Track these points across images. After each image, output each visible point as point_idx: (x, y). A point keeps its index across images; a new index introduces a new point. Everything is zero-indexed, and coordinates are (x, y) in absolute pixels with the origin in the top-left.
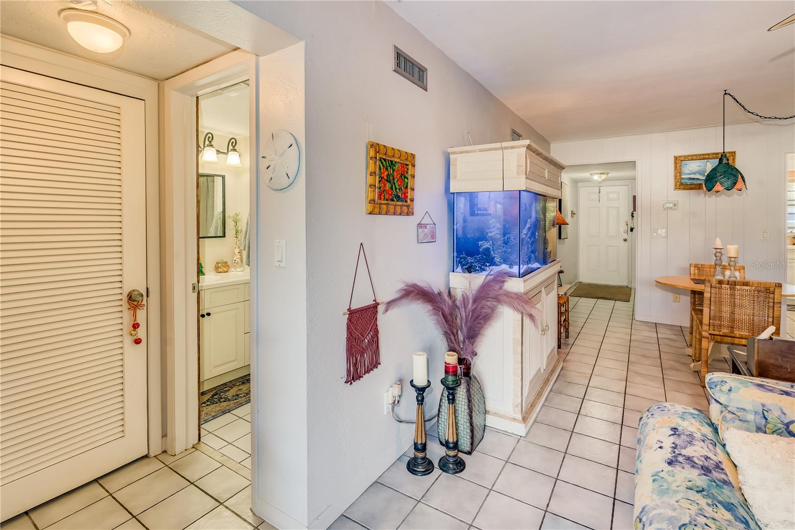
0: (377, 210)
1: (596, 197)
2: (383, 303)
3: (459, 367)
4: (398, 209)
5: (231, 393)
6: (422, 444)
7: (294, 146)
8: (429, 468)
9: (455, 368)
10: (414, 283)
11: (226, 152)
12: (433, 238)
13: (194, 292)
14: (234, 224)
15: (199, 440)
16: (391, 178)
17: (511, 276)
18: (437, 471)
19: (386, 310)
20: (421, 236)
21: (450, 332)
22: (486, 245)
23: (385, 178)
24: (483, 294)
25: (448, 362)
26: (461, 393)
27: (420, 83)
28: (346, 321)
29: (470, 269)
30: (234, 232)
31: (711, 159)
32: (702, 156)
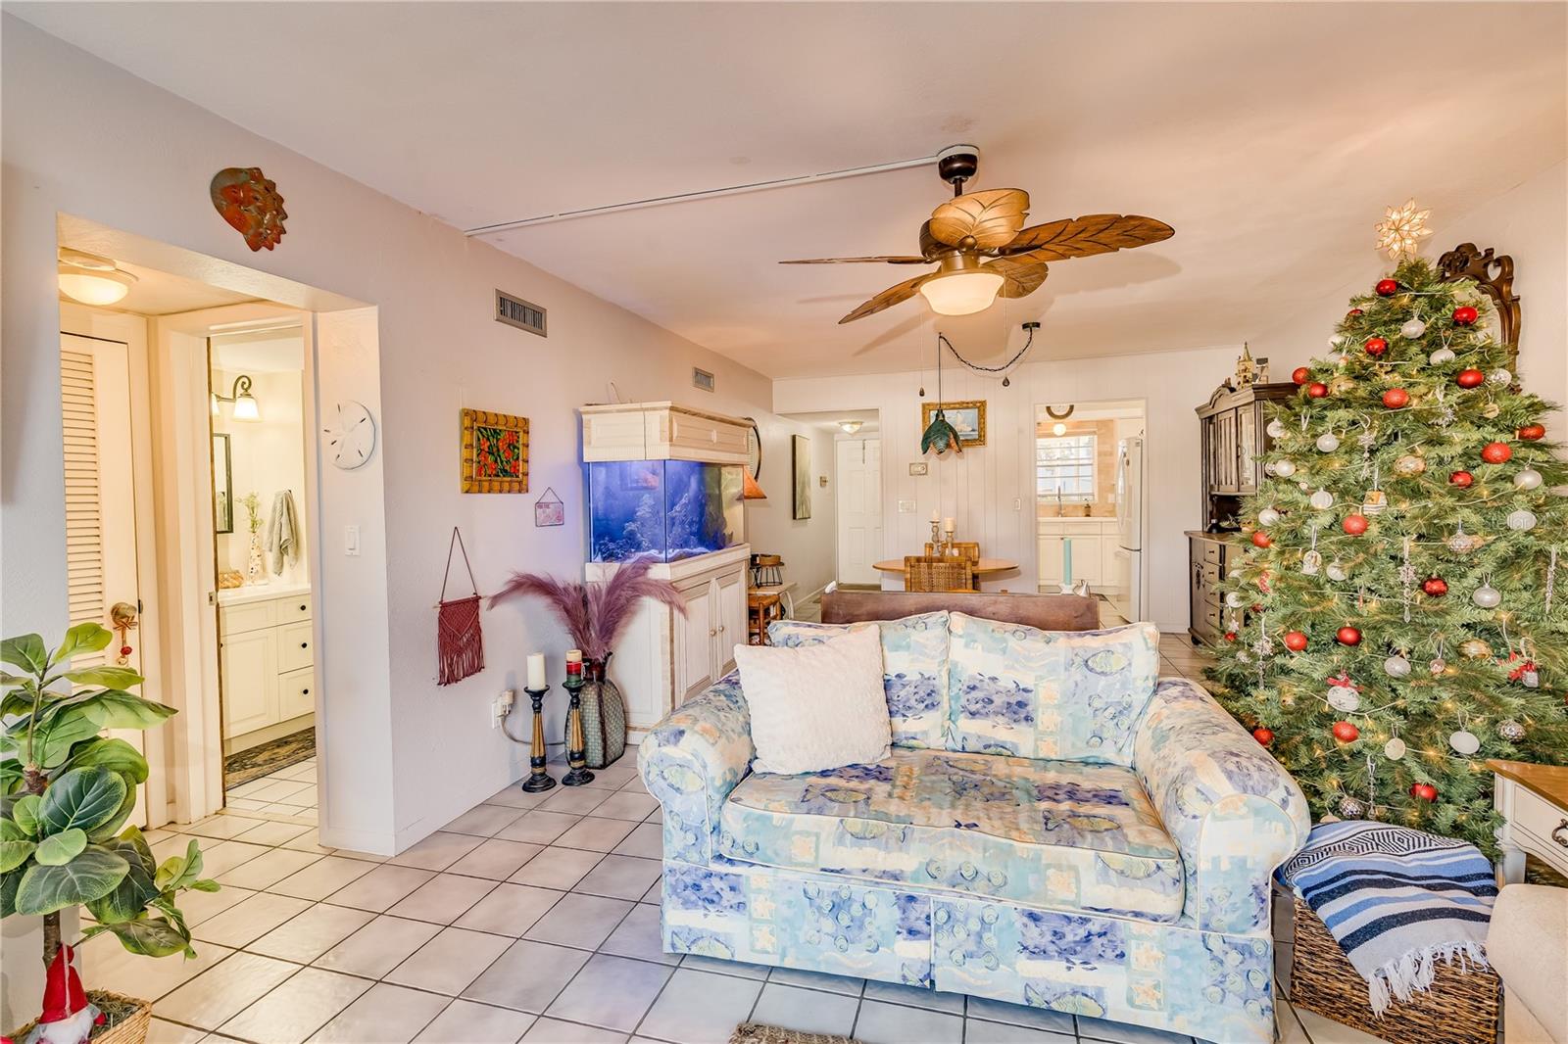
0: (476, 488)
2: (486, 597)
3: (583, 665)
4: (506, 486)
5: (260, 759)
6: (540, 757)
7: (368, 420)
8: (550, 783)
9: (578, 666)
10: (528, 573)
11: (232, 397)
12: (559, 520)
13: (211, 604)
14: (247, 511)
15: (224, 805)
16: (495, 449)
17: (655, 561)
18: (559, 785)
19: (492, 606)
20: (541, 518)
21: (579, 628)
22: (631, 526)
23: (487, 450)
24: (618, 583)
25: (569, 660)
26: (590, 696)
27: (536, 329)
28: (438, 615)
29: (609, 556)
30: (250, 524)
31: (961, 409)
32: (952, 405)
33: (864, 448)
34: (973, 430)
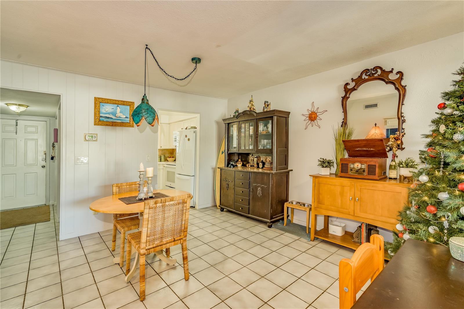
1: (13, 129)
31: (120, 105)
32: (114, 101)
33: (17, 125)
34: (126, 118)
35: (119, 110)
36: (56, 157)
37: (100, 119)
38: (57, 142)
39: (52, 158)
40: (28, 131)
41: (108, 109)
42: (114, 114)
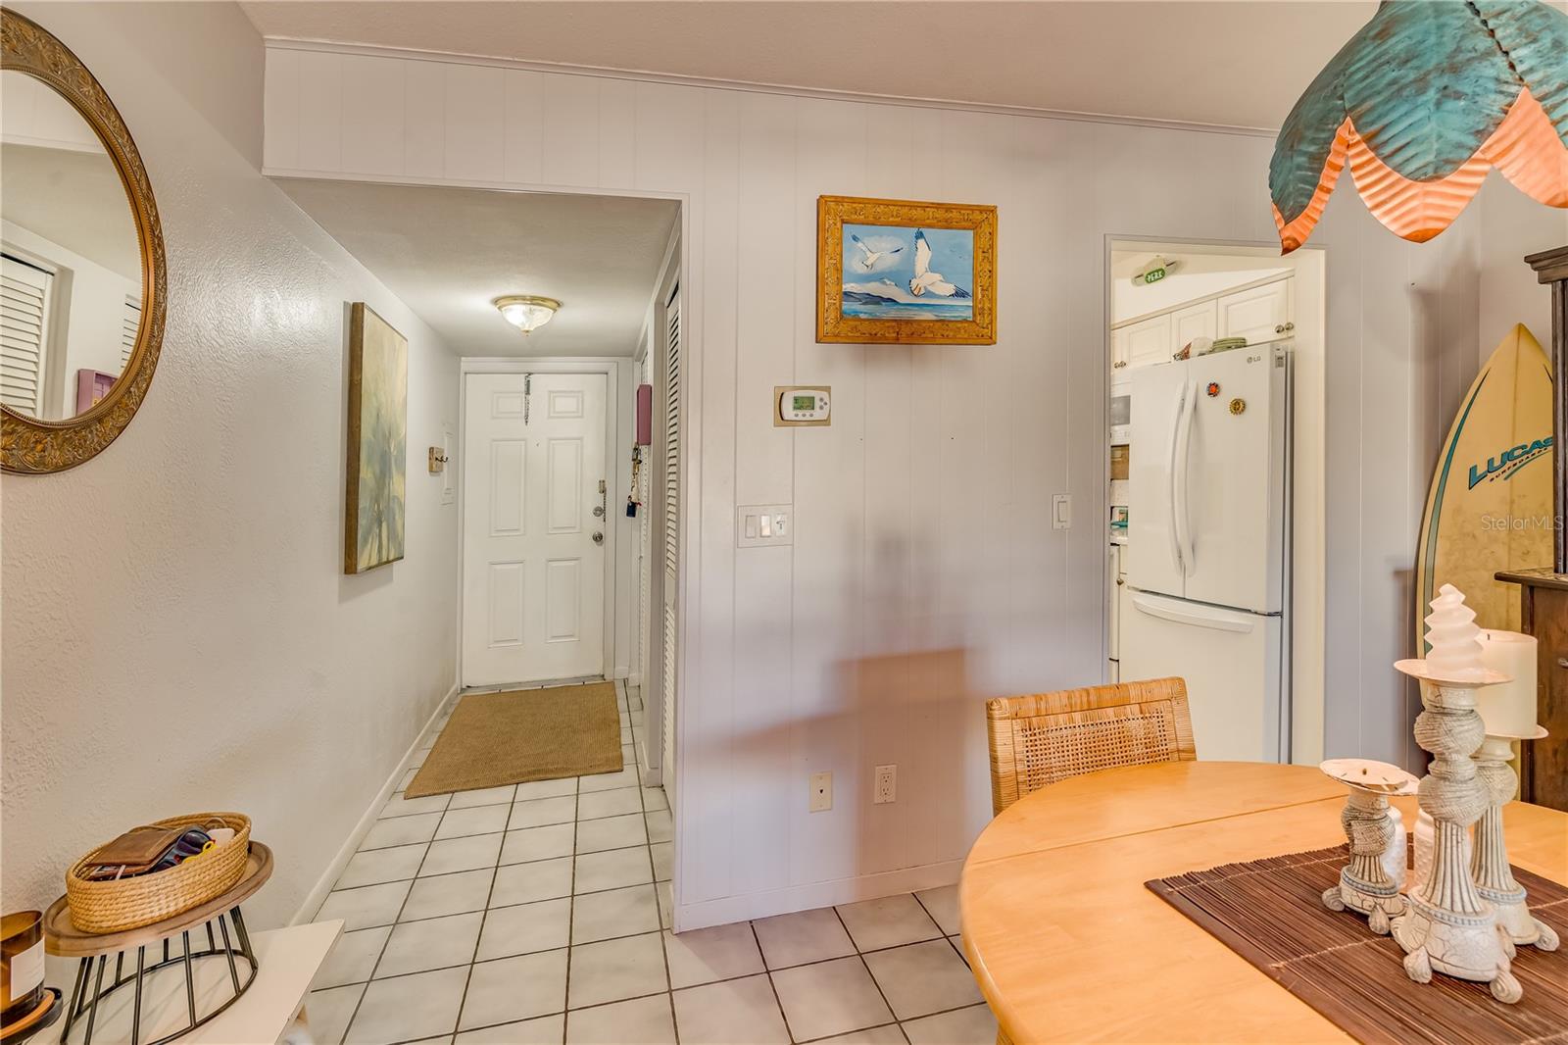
1: (517, 404)
31: (930, 226)
32: (906, 210)
33: (528, 392)
34: (960, 294)
35: (923, 255)
36: (645, 505)
37: (843, 308)
38: (649, 444)
39: (632, 510)
40: (557, 410)
41: (876, 255)
42: (903, 276)
